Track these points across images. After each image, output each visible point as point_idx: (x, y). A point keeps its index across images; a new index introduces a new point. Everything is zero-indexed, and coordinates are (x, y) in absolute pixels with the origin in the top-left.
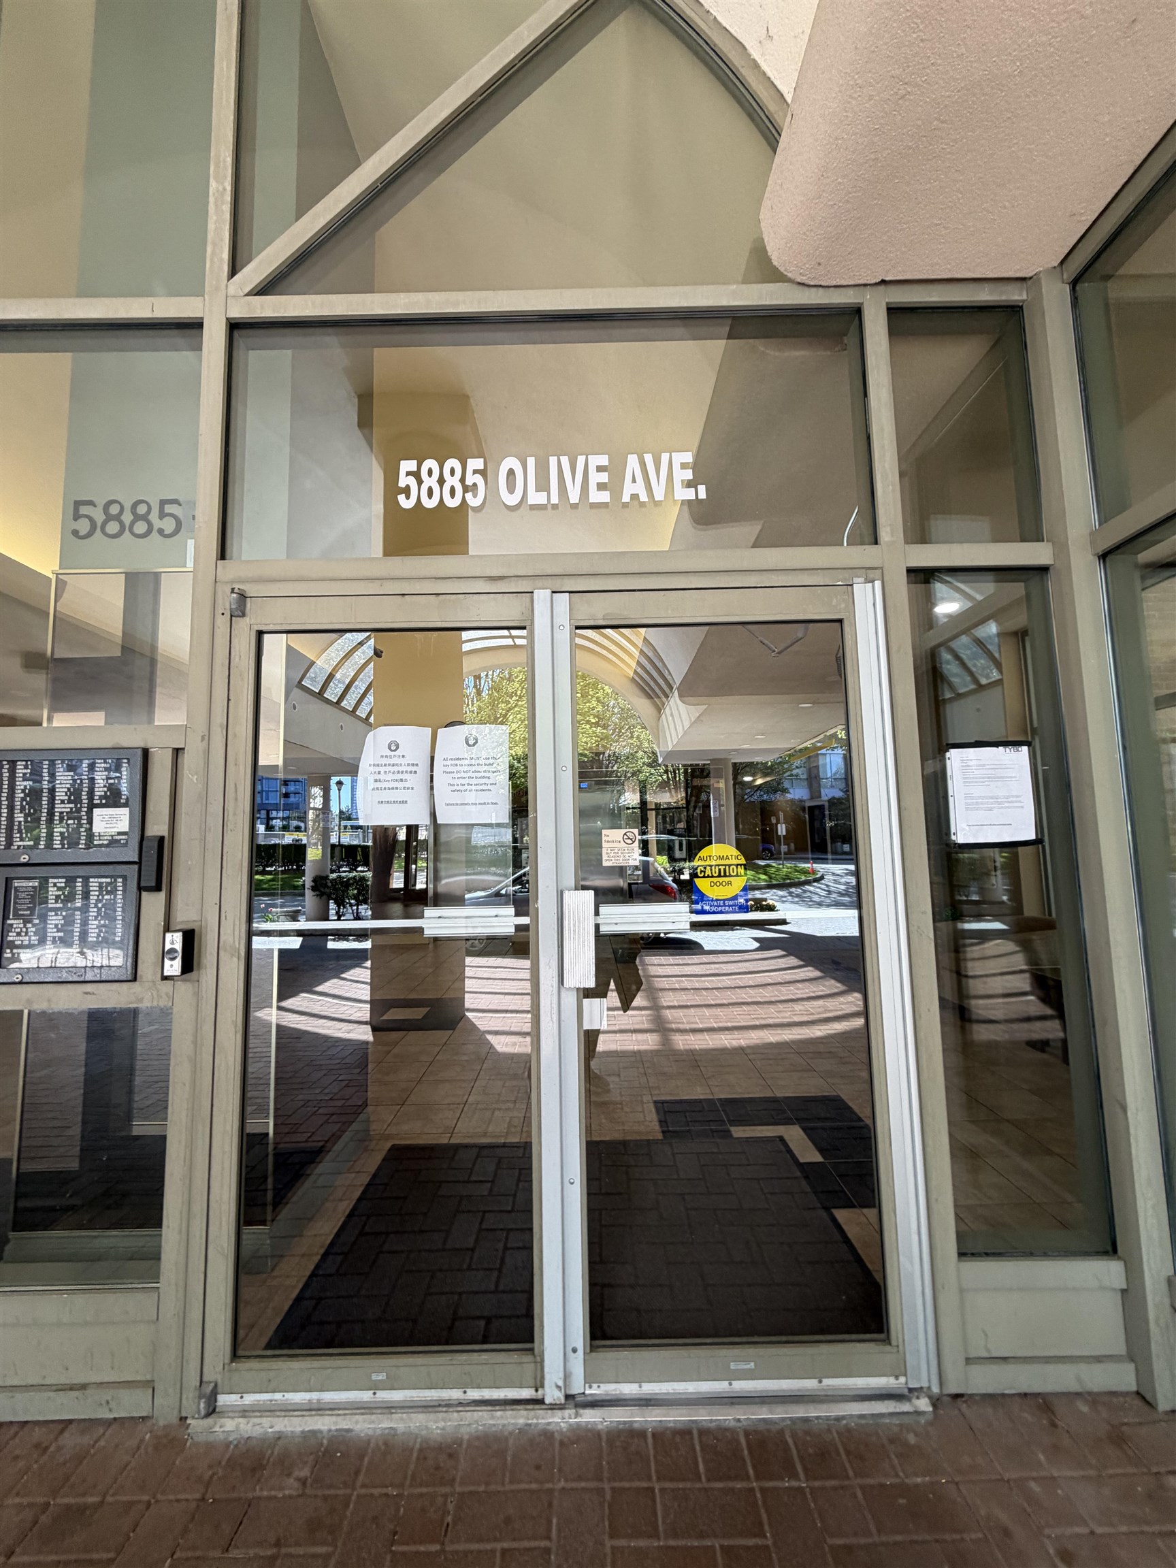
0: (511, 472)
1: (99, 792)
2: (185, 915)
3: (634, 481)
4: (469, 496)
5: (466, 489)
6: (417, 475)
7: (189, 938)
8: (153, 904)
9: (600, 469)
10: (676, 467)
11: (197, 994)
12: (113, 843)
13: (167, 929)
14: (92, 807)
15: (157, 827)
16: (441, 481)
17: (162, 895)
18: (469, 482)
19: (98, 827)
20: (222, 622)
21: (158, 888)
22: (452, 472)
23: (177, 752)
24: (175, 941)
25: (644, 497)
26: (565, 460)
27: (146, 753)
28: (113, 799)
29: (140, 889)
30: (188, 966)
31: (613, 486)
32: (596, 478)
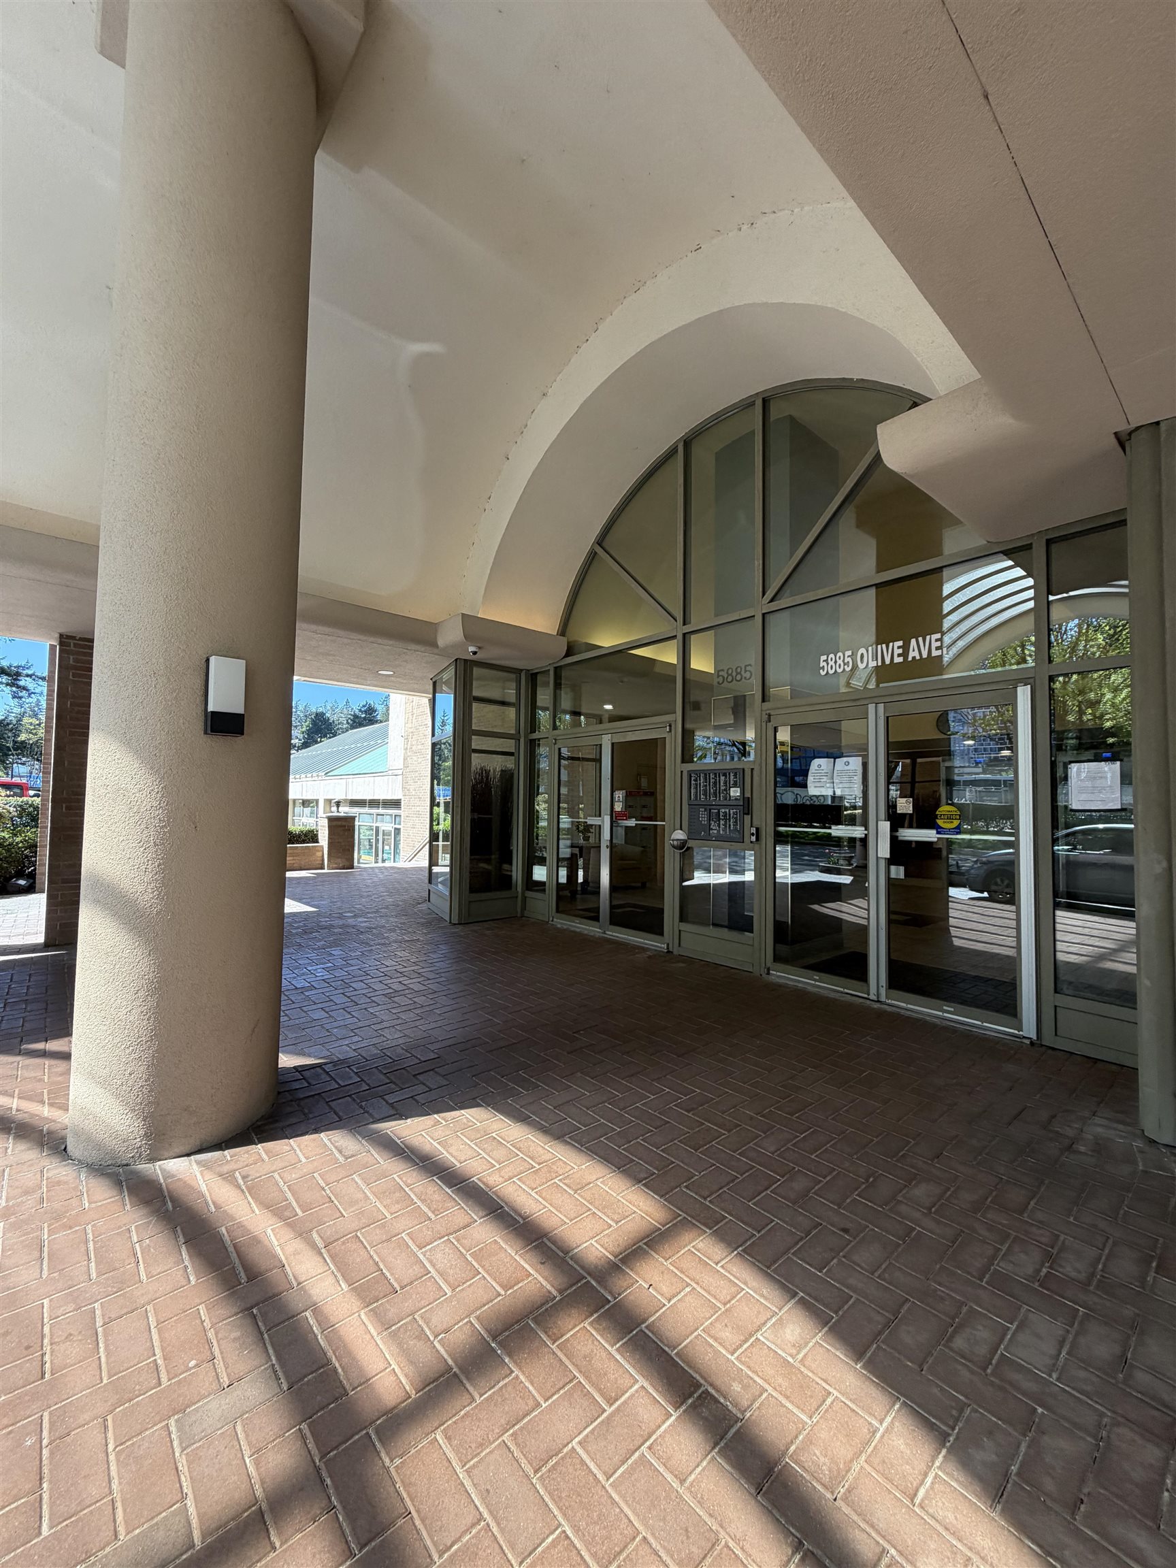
0: (862, 655)
1: (732, 782)
2: (756, 823)
3: (914, 650)
4: (846, 667)
5: (845, 664)
6: (826, 661)
7: (757, 829)
8: (747, 818)
9: (899, 647)
10: (933, 641)
11: (760, 848)
12: (736, 799)
13: (752, 826)
14: (730, 787)
15: (748, 795)
16: (836, 662)
17: (750, 816)
18: (846, 661)
19: (732, 794)
20: (764, 724)
21: (748, 814)
22: (840, 658)
23: (752, 769)
24: (753, 830)
25: (918, 658)
26: (884, 646)
27: (743, 769)
28: (735, 785)
29: (744, 814)
30: (757, 839)
31: (905, 654)
32: (897, 651)
